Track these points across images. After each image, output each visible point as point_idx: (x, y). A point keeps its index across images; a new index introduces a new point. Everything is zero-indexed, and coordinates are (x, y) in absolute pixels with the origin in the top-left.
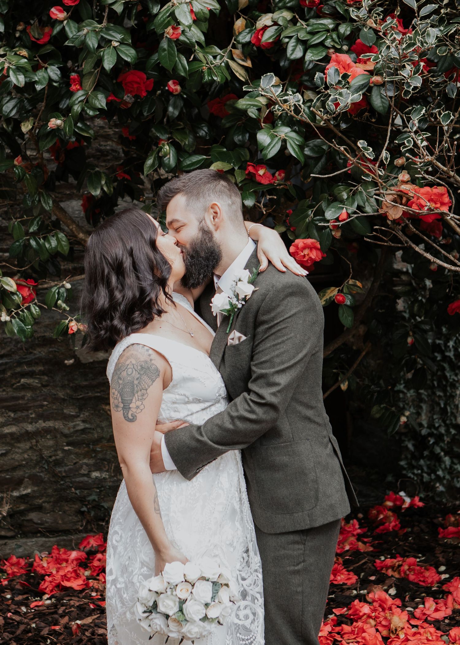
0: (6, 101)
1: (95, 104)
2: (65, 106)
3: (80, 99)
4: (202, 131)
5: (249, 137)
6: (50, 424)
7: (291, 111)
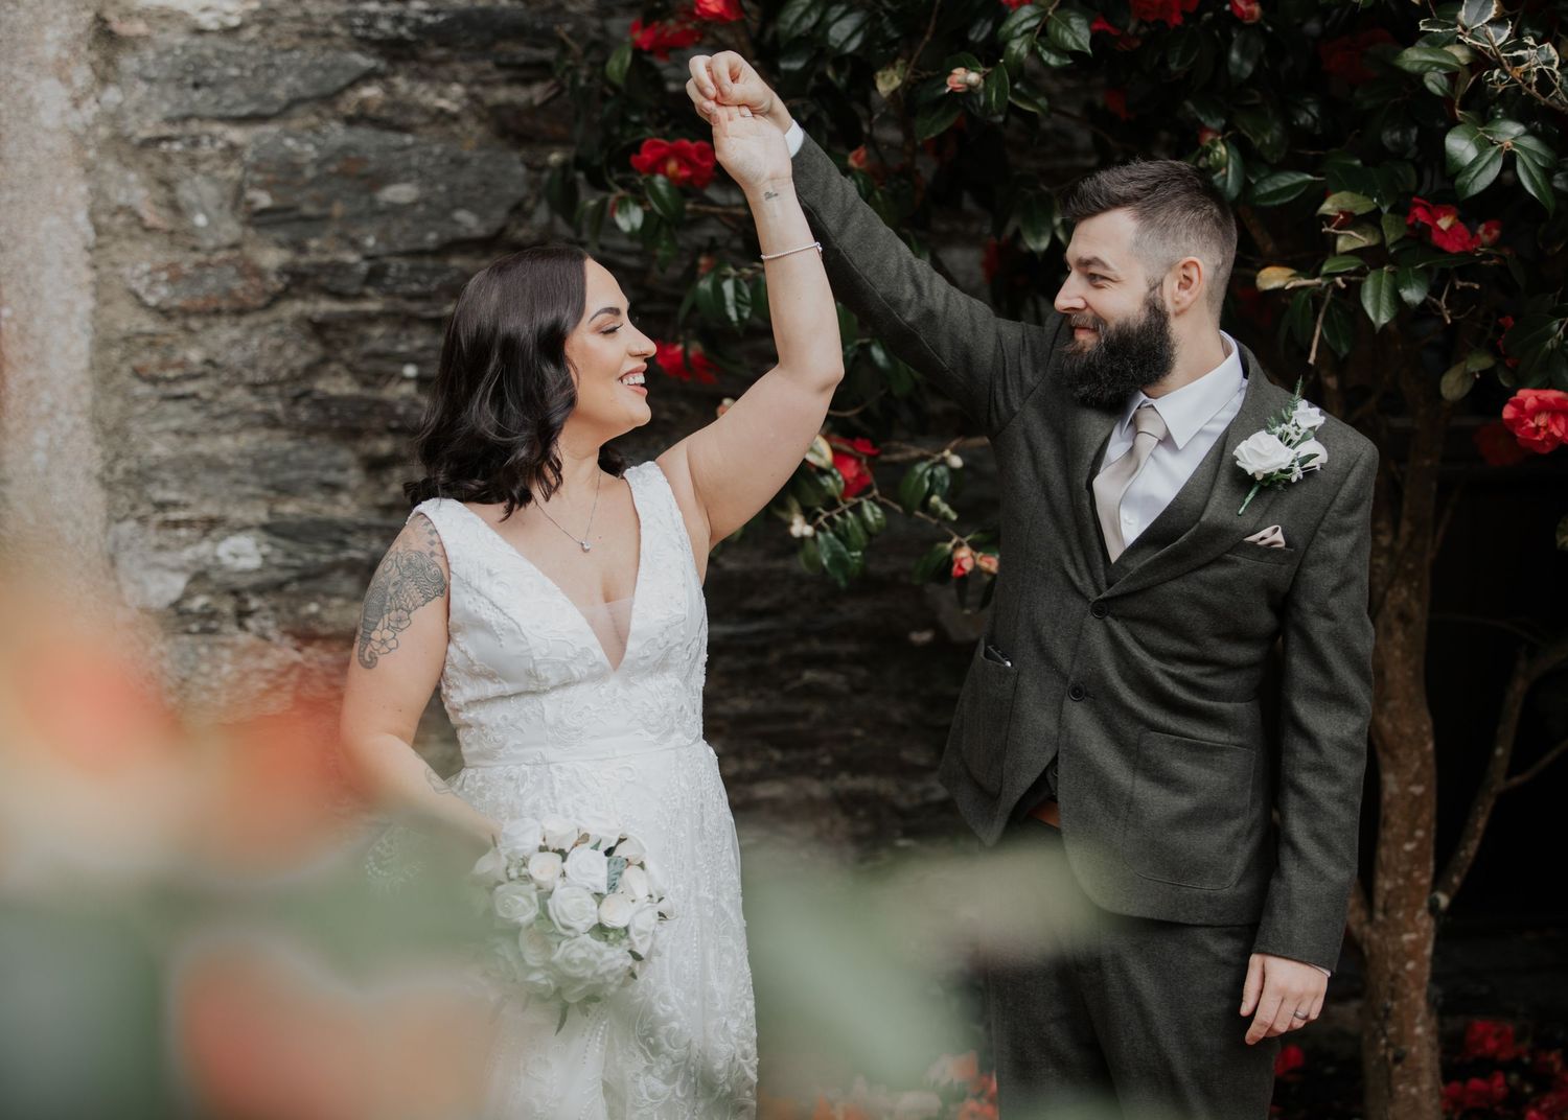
0: (837, 15)
1: (1064, 41)
2: (982, 36)
3: (1025, 26)
4: (1305, 115)
5: (1419, 136)
6: (865, 783)
7: (1530, 86)
